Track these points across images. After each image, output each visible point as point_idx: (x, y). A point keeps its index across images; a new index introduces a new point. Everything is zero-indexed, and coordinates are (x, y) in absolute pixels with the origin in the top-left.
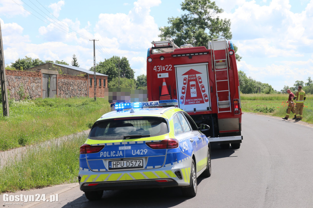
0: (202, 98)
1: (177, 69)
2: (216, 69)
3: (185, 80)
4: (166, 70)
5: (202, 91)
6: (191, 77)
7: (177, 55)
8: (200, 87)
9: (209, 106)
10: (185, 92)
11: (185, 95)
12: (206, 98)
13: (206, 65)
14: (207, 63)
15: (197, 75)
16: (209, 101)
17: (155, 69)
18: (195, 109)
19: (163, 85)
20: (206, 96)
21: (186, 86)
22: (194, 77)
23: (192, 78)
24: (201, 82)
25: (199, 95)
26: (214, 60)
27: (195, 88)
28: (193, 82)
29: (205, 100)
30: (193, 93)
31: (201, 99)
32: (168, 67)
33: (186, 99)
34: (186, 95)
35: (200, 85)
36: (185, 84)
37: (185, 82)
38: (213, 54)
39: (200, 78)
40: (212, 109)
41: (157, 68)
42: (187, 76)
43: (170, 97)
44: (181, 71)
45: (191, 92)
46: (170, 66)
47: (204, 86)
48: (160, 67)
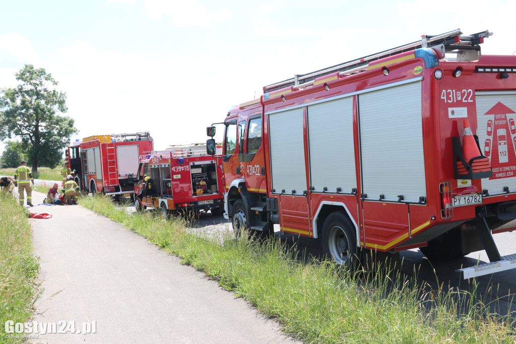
3: (489, 125)
6: (499, 119)
7: (484, 68)
8: (513, 143)
10: (489, 152)
15: (508, 116)
17: (443, 96)
18: (506, 189)
21: (491, 138)
22: (504, 119)
23: (501, 122)
24: (514, 132)
25: (512, 159)
27: (505, 144)
28: (502, 130)
30: (502, 154)
31: (514, 168)
32: (466, 94)
34: (492, 158)
35: (512, 136)
36: (489, 133)
37: (489, 129)
39: (513, 123)
41: (448, 94)
42: (492, 117)
44: (484, 104)
45: (499, 152)
46: (470, 92)
48: (453, 92)
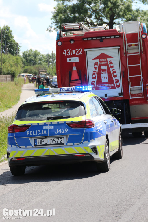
0: (114, 83)
1: (87, 53)
2: (128, 53)
3: (95, 64)
4: (76, 54)
5: (114, 76)
6: (102, 61)
7: (88, 38)
8: (112, 73)
9: (120, 92)
10: (95, 77)
11: (95, 80)
12: (118, 84)
13: (118, 48)
14: (119, 47)
15: (109, 60)
16: (120, 87)
17: (65, 53)
18: (106, 95)
19: (73, 70)
20: (118, 82)
21: (97, 70)
22: (105, 61)
23: (103, 63)
24: (112, 67)
25: (111, 81)
26: (127, 44)
27: (106, 73)
28: (104, 66)
29: (117, 85)
30: (104, 78)
31: (112, 85)
32: (78, 51)
33: (96, 84)
34: (97, 80)
35: (111, 69)
36: (95, 68)
37: (96, 66)
38: (125, 37)
39: (111, 63)
40: (123, 95)
41: (67, 52)
42: (98, 61)
43: (80, 83)
44: (92, 54)
45: (102, 77)
46: (81, 50)
47: (115, 71)
48: (70, 51)
